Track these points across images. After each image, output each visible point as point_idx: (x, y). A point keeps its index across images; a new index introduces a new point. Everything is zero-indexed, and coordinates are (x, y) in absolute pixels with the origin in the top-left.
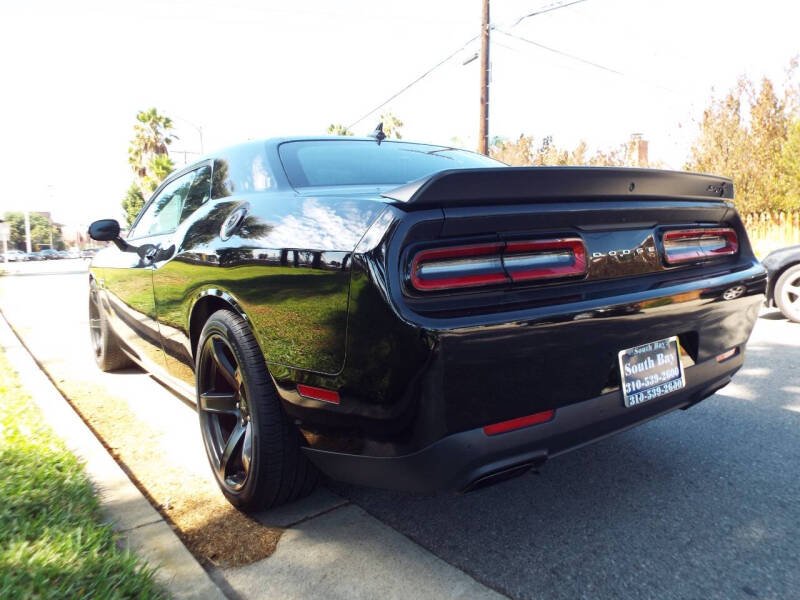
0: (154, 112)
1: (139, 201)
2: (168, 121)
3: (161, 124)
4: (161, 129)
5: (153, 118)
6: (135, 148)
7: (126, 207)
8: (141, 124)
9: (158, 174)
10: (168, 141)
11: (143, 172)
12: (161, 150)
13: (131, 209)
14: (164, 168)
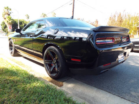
0: (8, 7)
1: (4, 24)
2: (10, 9)
3: (9, 10)
4: (9, 11)
5: (7, 8)
6: (4, 14)
7: (1, 25)
8: (5, 9)
9: (8, 19)
10: (10, 13)
11: (5, 19)
12: (9, 15)
13: (2, 26)
14: (10, 18)
